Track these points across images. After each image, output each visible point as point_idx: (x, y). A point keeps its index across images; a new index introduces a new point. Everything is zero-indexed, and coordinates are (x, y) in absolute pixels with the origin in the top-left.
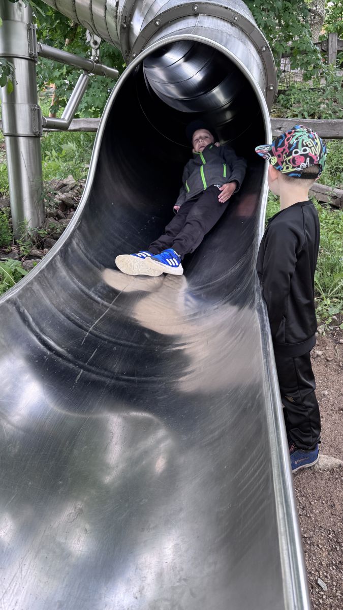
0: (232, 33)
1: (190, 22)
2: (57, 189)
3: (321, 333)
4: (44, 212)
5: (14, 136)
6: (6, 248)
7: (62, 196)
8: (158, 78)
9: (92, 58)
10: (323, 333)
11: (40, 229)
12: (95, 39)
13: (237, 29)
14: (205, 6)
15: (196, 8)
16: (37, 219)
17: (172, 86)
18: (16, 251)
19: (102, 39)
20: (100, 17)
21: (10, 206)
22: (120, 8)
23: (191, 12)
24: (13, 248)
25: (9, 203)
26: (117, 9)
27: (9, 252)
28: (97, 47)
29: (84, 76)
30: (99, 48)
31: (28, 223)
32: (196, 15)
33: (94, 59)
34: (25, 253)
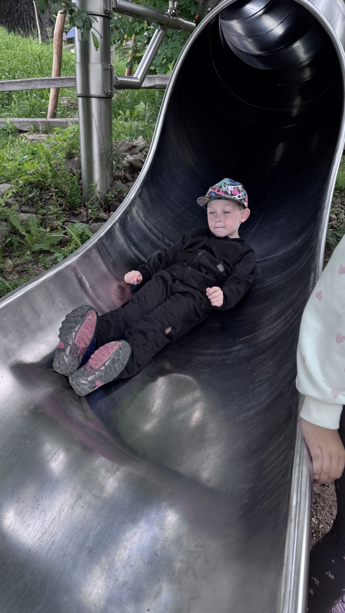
2: (127, 151)
4: (112, 175)
5: (87, 97)
6: (76, 210)
7: (131, 158)
8: (235, 32)
11: (108, 191)
16: (105, 182)
17: (249, 40)
18: (85, 213)
21: (81, 168)
24: (82, 210)
25: (80, 164)
27: (78, 214)
29: (159, 31)
31: (96, 186)
33: (170, 12)
34: (92, 216)
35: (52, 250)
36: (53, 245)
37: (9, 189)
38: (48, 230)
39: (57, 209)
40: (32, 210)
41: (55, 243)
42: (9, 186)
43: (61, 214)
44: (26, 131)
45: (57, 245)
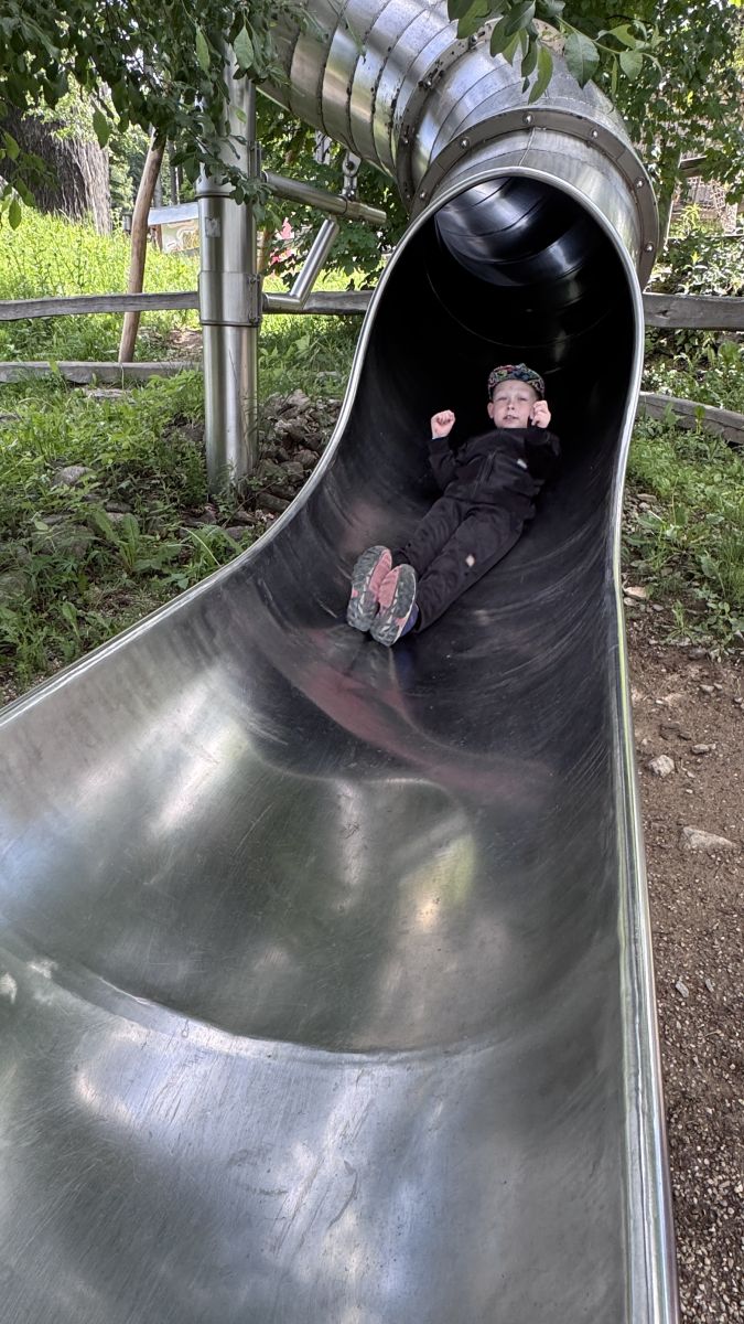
0: (587, 160)
1: (520, 143)
2: (279, 412)
3: (713, 657)
4: (257, 449)
5: (218, 325)
6: (197, 507)
7: (287, 425)
9: (344, 192)
10: (717, 658)
11: (251, 477)
12: (351, 159)
13: (596, 153)
14: (544, 113)
15: (529, 118)
16: (245, 461)
17: (479, 240)
18: (212, 513)
19: (362, 159)
20: (360, 122)
22: (400, 110)
23: (520, 124)
24: (207, 508)
25: (204, 433)
26: (393, 112)
27: (201, 514)
28: (353, 172)
29: (329, 223)
30: (356, 175)
31: (231, 467)
32: (528, 130)
33: (347, 195)
34: (226, 516)
35: (166, 571)
36: (166, 563)
37: (82, 475)
38: (158, 537)
39: (166, 507)
40: (125, 507)
41: (170, 558)
42: (82, 469)
43: (175, 514)
44: (85, 384)
45: (173, 562)
